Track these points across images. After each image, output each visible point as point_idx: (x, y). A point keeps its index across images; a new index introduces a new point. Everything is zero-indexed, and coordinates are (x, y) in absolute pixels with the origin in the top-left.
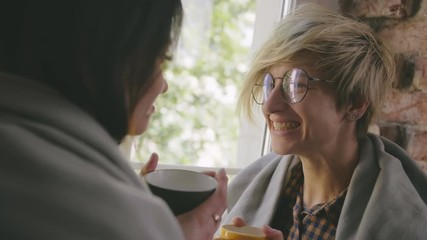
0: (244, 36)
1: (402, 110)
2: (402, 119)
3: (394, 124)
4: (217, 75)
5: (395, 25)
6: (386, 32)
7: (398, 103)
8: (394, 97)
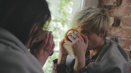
0: (70, 10)
1: (117, 33)
2: (117, 36)
3: (114, 37)
4: (62, 22)
5: (115, 8)
6: (112, 10)
7: (116, 31)
8: (114, 29)
